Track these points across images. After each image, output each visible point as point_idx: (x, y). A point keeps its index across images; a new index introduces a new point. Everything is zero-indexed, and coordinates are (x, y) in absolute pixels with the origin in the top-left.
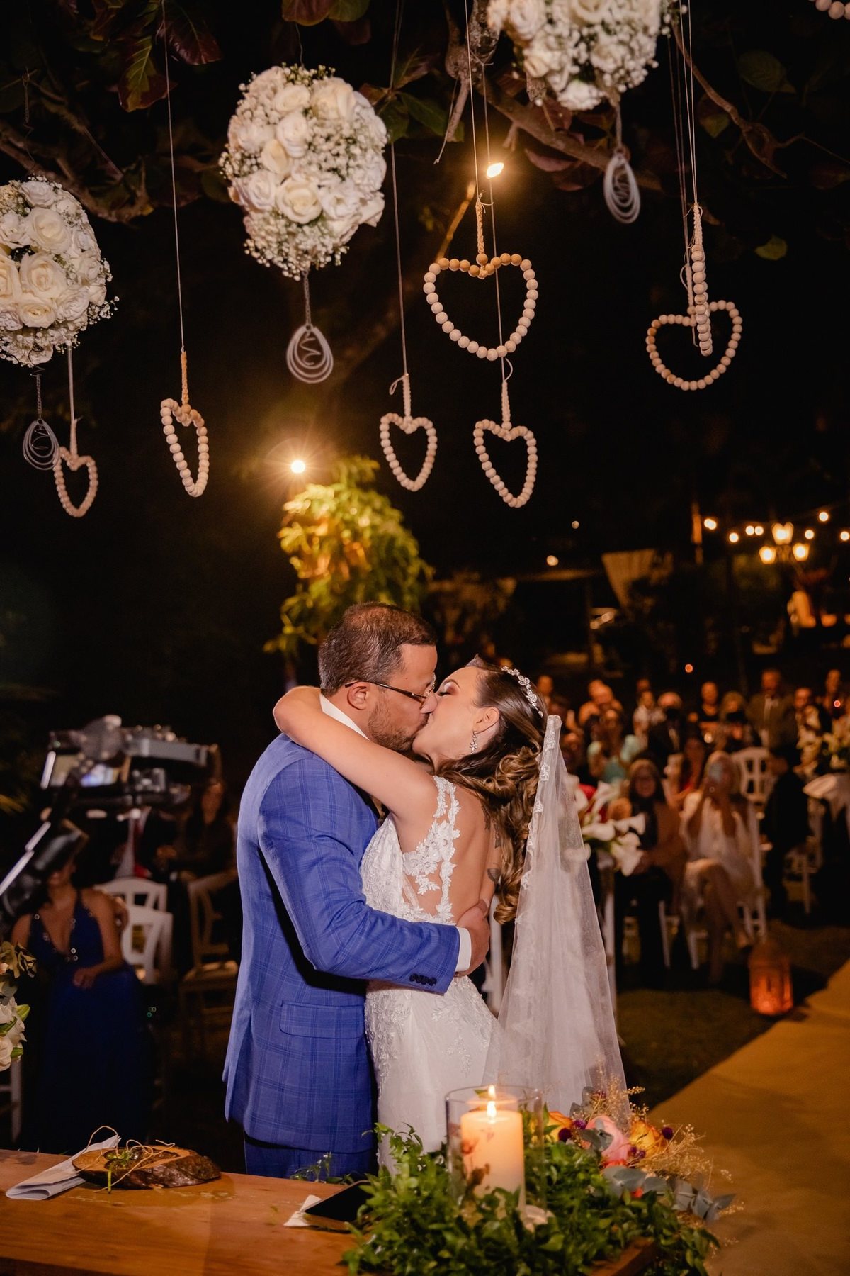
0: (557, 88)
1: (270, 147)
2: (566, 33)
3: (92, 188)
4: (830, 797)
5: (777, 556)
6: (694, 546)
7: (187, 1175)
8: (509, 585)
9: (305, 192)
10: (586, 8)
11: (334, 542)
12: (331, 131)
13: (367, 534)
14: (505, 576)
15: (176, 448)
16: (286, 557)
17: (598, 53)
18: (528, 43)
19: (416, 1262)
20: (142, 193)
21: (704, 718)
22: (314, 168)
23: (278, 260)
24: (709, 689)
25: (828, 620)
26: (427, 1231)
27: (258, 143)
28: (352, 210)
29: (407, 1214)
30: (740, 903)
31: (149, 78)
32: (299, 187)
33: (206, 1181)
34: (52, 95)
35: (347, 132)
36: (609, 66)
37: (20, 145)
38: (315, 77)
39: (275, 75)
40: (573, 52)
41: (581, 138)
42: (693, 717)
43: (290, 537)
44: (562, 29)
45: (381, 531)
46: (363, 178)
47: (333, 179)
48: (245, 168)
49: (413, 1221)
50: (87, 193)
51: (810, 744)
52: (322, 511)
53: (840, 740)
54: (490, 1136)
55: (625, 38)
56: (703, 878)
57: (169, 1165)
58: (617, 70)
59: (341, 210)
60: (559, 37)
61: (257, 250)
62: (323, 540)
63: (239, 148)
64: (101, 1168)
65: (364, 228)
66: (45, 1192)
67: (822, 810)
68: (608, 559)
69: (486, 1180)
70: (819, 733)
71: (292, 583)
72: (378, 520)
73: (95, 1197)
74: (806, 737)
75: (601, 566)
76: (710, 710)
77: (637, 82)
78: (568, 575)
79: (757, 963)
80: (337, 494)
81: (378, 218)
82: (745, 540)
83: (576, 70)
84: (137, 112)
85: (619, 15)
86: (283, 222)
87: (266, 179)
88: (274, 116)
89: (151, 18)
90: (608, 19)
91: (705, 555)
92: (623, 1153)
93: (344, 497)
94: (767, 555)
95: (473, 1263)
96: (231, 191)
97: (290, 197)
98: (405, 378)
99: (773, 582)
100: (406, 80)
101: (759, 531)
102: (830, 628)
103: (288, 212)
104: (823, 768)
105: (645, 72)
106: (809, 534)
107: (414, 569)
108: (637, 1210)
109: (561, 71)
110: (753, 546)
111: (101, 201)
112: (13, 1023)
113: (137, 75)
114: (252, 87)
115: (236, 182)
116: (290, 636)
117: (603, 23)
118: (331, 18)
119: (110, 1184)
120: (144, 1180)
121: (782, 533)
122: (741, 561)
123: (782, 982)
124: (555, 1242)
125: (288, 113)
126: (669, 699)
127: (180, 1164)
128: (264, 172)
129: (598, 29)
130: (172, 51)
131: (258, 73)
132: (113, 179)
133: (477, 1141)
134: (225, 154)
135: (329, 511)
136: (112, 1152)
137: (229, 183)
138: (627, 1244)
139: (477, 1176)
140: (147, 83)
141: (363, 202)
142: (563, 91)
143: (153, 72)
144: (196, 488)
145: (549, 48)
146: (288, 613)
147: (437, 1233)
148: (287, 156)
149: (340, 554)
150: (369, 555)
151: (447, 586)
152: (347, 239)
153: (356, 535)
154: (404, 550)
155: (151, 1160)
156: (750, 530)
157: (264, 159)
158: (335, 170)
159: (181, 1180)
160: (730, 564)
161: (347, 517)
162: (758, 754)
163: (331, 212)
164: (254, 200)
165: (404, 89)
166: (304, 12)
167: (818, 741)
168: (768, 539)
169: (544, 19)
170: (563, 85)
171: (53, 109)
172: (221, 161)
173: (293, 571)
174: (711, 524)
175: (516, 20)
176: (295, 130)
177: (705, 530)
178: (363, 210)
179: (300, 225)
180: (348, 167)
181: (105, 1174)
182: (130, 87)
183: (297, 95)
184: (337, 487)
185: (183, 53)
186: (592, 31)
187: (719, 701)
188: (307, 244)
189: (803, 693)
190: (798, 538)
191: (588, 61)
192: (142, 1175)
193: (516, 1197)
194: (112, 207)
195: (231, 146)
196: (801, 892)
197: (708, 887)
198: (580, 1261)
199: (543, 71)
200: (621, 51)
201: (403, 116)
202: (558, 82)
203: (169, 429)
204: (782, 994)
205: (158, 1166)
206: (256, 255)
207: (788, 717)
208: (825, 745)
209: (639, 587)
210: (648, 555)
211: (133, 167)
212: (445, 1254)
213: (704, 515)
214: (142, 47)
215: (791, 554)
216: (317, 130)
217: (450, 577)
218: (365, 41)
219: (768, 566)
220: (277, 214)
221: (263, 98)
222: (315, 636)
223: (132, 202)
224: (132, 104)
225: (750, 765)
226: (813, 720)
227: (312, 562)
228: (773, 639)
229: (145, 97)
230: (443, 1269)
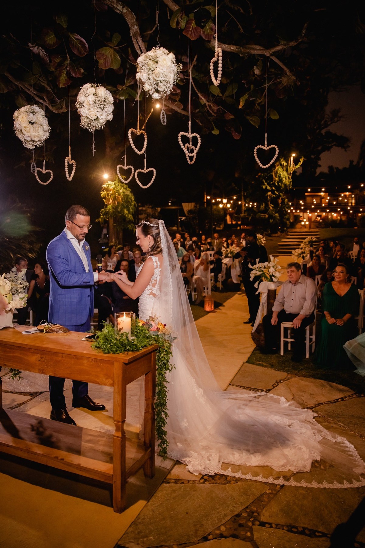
0: (151, 94)
1: (86, 102)
2: (152, 82)
3: (52, 104)
4: (227, 263)
5: (223, 206)
6: (205, 202)
7: (61, 331)
8: (159, 209)
9: (93, 113)
10: (157, 77)
11: (114, 196)
12: (100, 99)
13: (122, 194)
14: (158, 207)
15: (66, 169)
16: (102, 198)
17: (159, 87)
18: (144, 83)
19: (106, 346)
20: (64, 106)
21: (202, 244)
22: (96, 107)
23: (88, 128)
24: (203, 237)
25: (234, 222)
26: (109, 340)
27: (83, 101)
28: (105, 117)
29: (105, 337)
30: (204, 287)
31: (66, 80)
32: (92, 111)
33: (66, 332)
34: (43, 81)
35: (103, 99)
36: (162, 90)
37: (35, 93)
38: (97, 86)
39: (88, 85)
40: (154, 86)
41: (171, 102)
42: (199, 244)
43: (103, 193)
44: (151, 81)
45: (125, 194)
46: (107, 110)
47: (100, 110)
48: (80, 106)
49: (106, 338)
50: (50, 105)
51: (224, 251)
52: (111, 188)
53: (231, 250)
54: (123, 322)
55: (165, 84)
56: (196, 280)
57: (57, 329)
58: (163, 91)
59: (102, 117)
60: (151, 83)
61: (82, 125)
62: (111, 195)
63: (79, 102)
64: (43, 328)
65: (108, 121)
66: (30, 333)
67: (226, 266)
68: (183, 204)
69: (122, 331)
70: (226, 248)
71: (103, 205)
72: (125, 191)
73: (41, 334)
74: (223, 249)
75: (182, 206)
76: (203, 242)
77: (168, 94)
78: (173, 208)
79: (206, 300)
80: (115, 184)
81: (111, 119)
82: (216, 202)
83: (155, 90)
84: (62, 88)
85: (164, 79)
86: (88, 119)
87: (85, 109)
88: (87, 95)
89: (66, 65)
90: (161, 80)
91: (207, 205)
92: (155, 329)
93: (117, 184)
94: (221, 206)
95: (118, 346)
96: (78, 111)
97: (90, 114)
98: (125, 156)
99: (222, 212)
100: (129, 84)
101: (220, 200)
102: (234, 224)
103: (89, 117)
104: (226, 257)
105: (170, 92)
106: (232, 202)
107: (133, 204)
108: (154, 338)
109: (151, 90)
110: (217, 203)
111: (54, 108)
112: (24, 298)
113: (63, 78)
114: (83, 88)
115: (79, 109)
116: (102, 218)
117: (160, 81)
118: (111, 67)
119: (45, 332)
120: (52, 331)
121: (225, 201)
122: (215, 207)
123: (212, 304)
124: (135, 343)
125: (90, 94)
126: (194, 239)
127: (60, 328)
128: (84, 108)
129: (159, 82)
130: (70, 74)
131: (85, 84)
132: (57, 102)
133: (120, 323)
134: (77, 103)
135: (113, 188)
136: (46, 326)
137: (77, 109)
138: (152, 345)
139: (120, 330)
140: (65, 80)
141: (108, 115)
142: (153, 94)
143: (66, 78)
144: (70, 179)
145: (149, 85)
146: (102, 212)
147: (111, 340)
148: (90, 104)
149: (115, 199)
150: (122, 199)
151: (144, 209)
152: (104, 124)
153: (119, 194)
154: (131, 199)
155: (54, 327)
156: (218, 200)
157: (84, 105)
158: (101, 108)
159: (60, 332)
160: (212, 208)
161: (117, 189)
162: (212, 253)
163: (99, 117)
164: (82, 114)
165: (128, 87)
166: (104, 66)
167: (226, 250)
168: (221, 202)
169: (148, 78)
170: (152, 93)
171: (43, 84)
172: (76, 104)
173: (103, 202)
174: (209, 197)
175: (142, 78)
176: (91, 98)
177: (207, 199)
178: (108, 117)
179: (92, 120)
180: (104, 107)
181: (44, 330)
182: (60, 82)
183: (93, 90)
184: (115, 182)
185: (73, 74)
186: (158, 82)
187: (206, 239)
188: (94, 125)
189: (224, 239)
190: (228, 202)
191: (157, 88)
192: (52, 330)
193: (128, 334)
194: (57, 109)
195: (78, 101)
196: (220, 285)
197: (197, 282)
198: (140, 347)
199: (148, 90)
200: (164, 87)
201: (127, 93)
202: (151, 93)
203: (66, 164)
204: (211, 307)
205: (55, 329)
206: (82, 126)
207: (220, 245)
208: (227, 251)
209: (190, 211)
210: (193, 204)
211: (62, 100)
212: (112, 344)
213: (207, 195)
214: (63, 72)
215: (226, 206)
216: (96, 98)
217: (144, 207)
218: (121, 73)
219: (221, 208)
220: (87, 117)
221: (85, 91)
222: (108, 219)
223: (62, 108)
224: (61, 86)
225: (211, 255)
226: (225, 245)
227: (109, 200)
228: (221, 226)
229: (64, 84)
230: (111, 347)
